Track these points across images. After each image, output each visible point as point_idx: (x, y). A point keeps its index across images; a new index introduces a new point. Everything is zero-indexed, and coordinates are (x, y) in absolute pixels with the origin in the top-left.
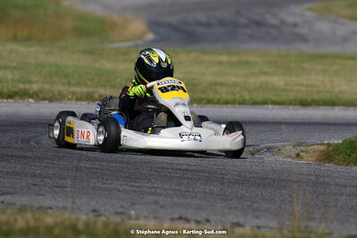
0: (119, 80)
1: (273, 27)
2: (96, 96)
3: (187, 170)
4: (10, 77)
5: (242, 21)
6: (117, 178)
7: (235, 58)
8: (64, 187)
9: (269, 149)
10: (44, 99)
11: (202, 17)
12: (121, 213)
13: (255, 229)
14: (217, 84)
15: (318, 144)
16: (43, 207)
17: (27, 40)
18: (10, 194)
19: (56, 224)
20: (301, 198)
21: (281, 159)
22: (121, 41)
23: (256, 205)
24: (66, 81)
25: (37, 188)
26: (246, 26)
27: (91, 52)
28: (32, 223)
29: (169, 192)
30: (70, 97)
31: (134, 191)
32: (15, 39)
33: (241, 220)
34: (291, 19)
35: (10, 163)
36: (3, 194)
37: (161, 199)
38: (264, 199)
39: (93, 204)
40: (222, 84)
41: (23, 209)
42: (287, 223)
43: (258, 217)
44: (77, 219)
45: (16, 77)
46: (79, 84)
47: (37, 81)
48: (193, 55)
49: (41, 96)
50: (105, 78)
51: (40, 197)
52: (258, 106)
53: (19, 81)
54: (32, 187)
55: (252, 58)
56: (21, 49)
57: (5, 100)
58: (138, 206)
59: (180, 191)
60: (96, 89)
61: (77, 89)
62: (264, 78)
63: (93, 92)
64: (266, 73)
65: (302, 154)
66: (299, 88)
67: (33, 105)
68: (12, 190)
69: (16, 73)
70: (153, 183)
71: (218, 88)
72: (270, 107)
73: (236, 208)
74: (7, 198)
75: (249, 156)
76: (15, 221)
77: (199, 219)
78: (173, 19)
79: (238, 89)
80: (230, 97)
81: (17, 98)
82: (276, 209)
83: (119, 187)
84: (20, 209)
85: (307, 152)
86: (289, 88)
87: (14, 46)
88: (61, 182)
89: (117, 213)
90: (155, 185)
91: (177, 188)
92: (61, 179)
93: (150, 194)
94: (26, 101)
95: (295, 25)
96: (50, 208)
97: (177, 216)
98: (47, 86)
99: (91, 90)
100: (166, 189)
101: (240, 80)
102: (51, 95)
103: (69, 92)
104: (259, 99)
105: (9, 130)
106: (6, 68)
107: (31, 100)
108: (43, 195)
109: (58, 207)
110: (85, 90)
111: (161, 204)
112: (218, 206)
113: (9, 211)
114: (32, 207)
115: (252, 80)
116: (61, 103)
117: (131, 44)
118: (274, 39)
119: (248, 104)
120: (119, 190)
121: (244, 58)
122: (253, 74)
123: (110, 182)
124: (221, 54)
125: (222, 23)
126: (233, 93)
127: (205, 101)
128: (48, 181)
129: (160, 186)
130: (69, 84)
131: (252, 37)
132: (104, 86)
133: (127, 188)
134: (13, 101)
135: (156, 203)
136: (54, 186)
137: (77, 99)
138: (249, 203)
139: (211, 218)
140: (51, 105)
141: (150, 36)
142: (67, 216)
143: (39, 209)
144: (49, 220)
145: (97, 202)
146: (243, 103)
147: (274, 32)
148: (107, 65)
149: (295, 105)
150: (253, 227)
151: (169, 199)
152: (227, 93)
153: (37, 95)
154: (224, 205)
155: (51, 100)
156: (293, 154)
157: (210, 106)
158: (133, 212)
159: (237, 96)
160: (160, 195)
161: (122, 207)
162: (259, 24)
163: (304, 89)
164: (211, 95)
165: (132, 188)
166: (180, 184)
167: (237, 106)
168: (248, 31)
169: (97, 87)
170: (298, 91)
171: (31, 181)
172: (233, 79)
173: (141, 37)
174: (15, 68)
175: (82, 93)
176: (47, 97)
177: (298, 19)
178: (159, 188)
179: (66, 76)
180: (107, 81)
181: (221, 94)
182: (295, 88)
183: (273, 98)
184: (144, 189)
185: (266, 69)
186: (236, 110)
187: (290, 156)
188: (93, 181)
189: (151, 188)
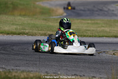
0: (55, 29)
1: (106, 11)
2: (47, 34)
3: (77, 59)
4: (19, 28)
5: (96, 9)
6: (54, 61)
7: (93, 22)
8: (37, 64)
9: (104, 52)
10: (30, 35)
11: (82, 8)
12: (55, 73)
13: (100, 78)
14: (87, 30)
16: (29, 71)
17: (24, 15)
18: (19, 66)
19: (34, 77)
20: (115, 68)
21: (108, 55)
22: (55, 16)
23: (100, 70)
24: (37, 29)
25: (27, 64)
26: (97, 11)
27: (45, 20)
28: (26, 76)
29: (71, 66)
30: (38, 34)
31: (60, 66)
32: (20, 15)
33: (95, 76)
34: (111, 9)
35: (19, 56)
36: (16, 66)
37: (69, 68)
38: (102, 68)
39: (46, 70)
40: (89, 30)
41: (23, 71)
42: (110, 76)
43: (100, 74)
44: (41, 75)
45: (21, 28)
46: (41, 30)
47: (28, 29)
48: (79, 21)
49: (29, 34)
51: (29, 68)
52: (101, 38)
53: (22, 29)
54: (26, 64)
55: (98, 22)
56: (23, 18)
57: (17, 35)
58: (61, 71)
59: (75, 66)
61: (41, 32)
63: (46, 33)
64: (103, 27)
65: (115, 53)
66: (114, 32)
67: (26, 37)
68: (19, 65)
69: (21, 26)
70: (66, 63)
71: (87, 31)
72: (105, 38)
73: (93, 71)
74: (18, 68)
75: (98, 54)
76: (20, 75)
77: (81, 75)
79: (94, 32)
80: (91, 35)
81: (21, 35)
82: (106, 72)
83: (55, 64)
84: (22, 71)
85: (117, 53)
86: (111, 31)
87: (20, 18)
88: (35, 63)
89: (54, 73)
90: (67, 64)
91: (74, 64)
92: (35, 61)
93: (65, 67)
94: (24, 36)
95: (113, 11)
96: (32, 71)
97: (74, 74)
98: (31, 31)
99: (45, 32)
101: (96, 29)
102: (32, 34)
103: (38, 33)
104: (101, 35)
105: (18, 45)
106: (17, 25)
107: (25, 35)
108: (29, 67)
109: (34, 71)
111: (68, 70)
112: (87, 70)
113: (19, 72)
114: (26, 71)
115: (99, 29)
116: (36, 36)
117: (59, 17)
118: (106, 15)
119: (97, 37)
120: (54, 65)
121: (96, 22)
122: (99, 27)
123: (52, 63)
124: (88, 20)
125: (89, 10)
126: (92, 33)
127: (83, 36)
128: (31, 62)
130: (38, 30)
131: (99, 15)
132: (50, 31)
133: (57, 65)
135: (67, 70)
136: (33, 64)
137: (41, 35)
138: (98, 70)
139: (85, 75)
140: (32, 37)
141: (65, 14)
142: (37, 74)
143: (28, 71)
144: (31, 75)
145: (47, 69)
146: (95, 36)
147: (106, 13)
148: (51, 24)
149: (113, 37)
150: (99, 78)
151: (71, 68)
153: (28, 34)
154: (89, 70)
155: (32, 35)
156: (112, 54)
157: (85, 37)
158: (59, 73)
159: (94, 34)
160: (68, 67)
161: (56, 71)
162: (101, 10)
163: (116, 32)
164: (85, 34)
165: (59, 65)
167: (94, 37)
168: (97, 13)
169: (47, 31)
170: (114, 33)
171: (25, 62)
172: (92, 28)
173: (62, 15)
174: (20, 25)
175: (42, 33)
177: (114, 9)
178: (68, 65)
179: (37, 27)
180: (51, 29)
181: (88, 33)
182: (113, 32)
183: (106, 35)
184: (63, 65)
185: (103, 25)
186: (93, 39)
187: (111, 54)
188: (46, 62)
189: (65, 65)
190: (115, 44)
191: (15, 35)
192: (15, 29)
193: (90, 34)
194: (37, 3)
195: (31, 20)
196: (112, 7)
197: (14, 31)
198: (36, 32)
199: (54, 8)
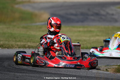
0: (37, 39)
1: (104, 15)
2: (27, 46)
7: (86, 29)
10: (5, 47)
11: (73, 11)
15: (114, 65)
21: (99, 71)
26: (92, 15)
27: (26, 28)
30: (16, 46)
34: (111, 12)
46: (19, 41)
47: (3, 40)
48: (68, 28)
49: (4, 46)
50: (31, 39)
55: (93, 29)
60: (27, 43)
61: (19, 43)
62: (97, 38)
63: (25, 45)
64: (98, 36)
65: (108, 69)
78: (61, 13)
79: (85, 42)
85: (110, 68)
95: (113, 15)
98: (7, 42)
99: (25, 43)
101: (88, 38)
102: (8, 46)
103: (16, 45)
110: (22, 43)
115: (92, 38)
116: (12, 49)
121: (90, 29)
124: (80, 28)
125: (82, 14)
130: (16, 41)
131: (93, 20)
132: (30, 42)
137: (19, 48)
140: (8, 50)
147: (103, 17)
148: (33, 33)
153: (3, 46)
155: (8, 48)
156: (105, 70)
159: (85, 46)
162: (97, 14)
167: (85, 49)
168: (92, 17)
169: (27, 42)
172: (84, 38)
176: (7, 47)
177: (114, 12)
179: (15, 38)
180: (31, 40)
186: (84, 51)
187: (103, 70)
194: (16, 6)
195: (7, 28)
196: (111, 10)
198: (13, 43)
199: (36, 12)
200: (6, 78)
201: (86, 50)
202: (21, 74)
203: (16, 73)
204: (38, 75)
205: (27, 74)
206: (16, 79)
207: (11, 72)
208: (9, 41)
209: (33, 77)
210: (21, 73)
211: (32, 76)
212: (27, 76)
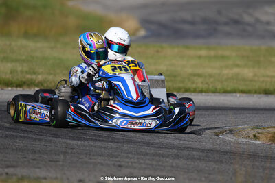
1: (249, 24)
4: (19, 69)
7: (212, 53)
8: (57, 161)
9: (231, 131)
11: (187, 16)
12: (102, 182)
14: (195, 75)
15: (272, 127)
16: (39, 178)
21: (240, 139)
23: (212, 177)
25: (35, 162)
26: (226, 24)
29: (144, 166)
31: (114, 165)
32: (26, 35)
34: (264, 18)
36: (8, 167)
40: (199, 75)
45: (26, 68)
47: (42, 73)
48: (176, 50)
49: (45, 85)
51: (38, 170)
52: (229, 95)
53: (27, 73)
54: (31, 161)
55: (227, 53)
56: (31, 44)
57: (15, 89)
59: (152, 165)
62: (236, 70)
64: (238, 66)
65: (258, 135)
68: (15, 164)
69: (25, 64)
71: (195, 78)
72: (238, 95)
73: (195, 179)
74: (11, 170)
75: (214, 137)
78: (163, 18)
79: (212, 79)
80: (205, 87)
81: (25, 87)
83: (102, 162)
85: (262, 133)
86: (256, 78)
87: (24, 42)
88: (55, 157)
90: (132, 160)
91: (150, 162)
92: (56, 154)
93: (127, 167)
95: (268, 23)
96: (45, 178)
100: (140, 164)
101: (216, 71)
104: (229, 89)
106: (17, 61)
108: (39, 168)
109: (51, 178)
115: (226, 72)
119: (218, 93)
120: (102, 164)
121: (220, 53)
122: (227, 67)
123: (96, 157)
124: (201, 49)
125: (205, 21)
126: (207, 83)
127: (183, 90)
128: (45, 156)
129: (136, 161)
131: (228, 35)
133: (109, 162)
134: (21, 89)
136: (50, 161)
138: (206, 175)
141: (142, 33)
145: (83, 174)
146: (215, 92)
147: (249, 29)
149: (260, 93)
152: (202, 83)
153: (42, 85)
156: (251, 136)
158: (111, 182)
159: (211, 87)
160: (135, 168)
163: (269, 79)
164: (189, 85)
165: (113, 163)
166: (153, 159)
167: (210, 94)
168: (227, 29)
170: (263, 81)
171: (31, 156)
172: (209, 71)
173: (133, 34)
174: (24, 61)
177: (271, 18)
178: (135, 163)
181: (197, 83)
182: (261, 79)
183: (241, 88)
184: (123, 164)
185: (238, 62)
186: (209, 97)
187: (248, 137)
188: (82, 156)
189: (128, 162)
190: (261, 112)
191: (10, 88)
192: (11, 73)
193: (201, 86)
195: (52, 48)
197: (8, 77)
199: (112, 16)
200: (49, 149)
201: (213, 94)
202: (79, 142)
203: (70, 139)
204: (113, 145)
205: (92, 143)
206: (70, 151)
207: (59, 138)
208: (55, 75)
209: (105, 148)
210: (79, 139)
211: (101, 147)
212: (92, 146)
